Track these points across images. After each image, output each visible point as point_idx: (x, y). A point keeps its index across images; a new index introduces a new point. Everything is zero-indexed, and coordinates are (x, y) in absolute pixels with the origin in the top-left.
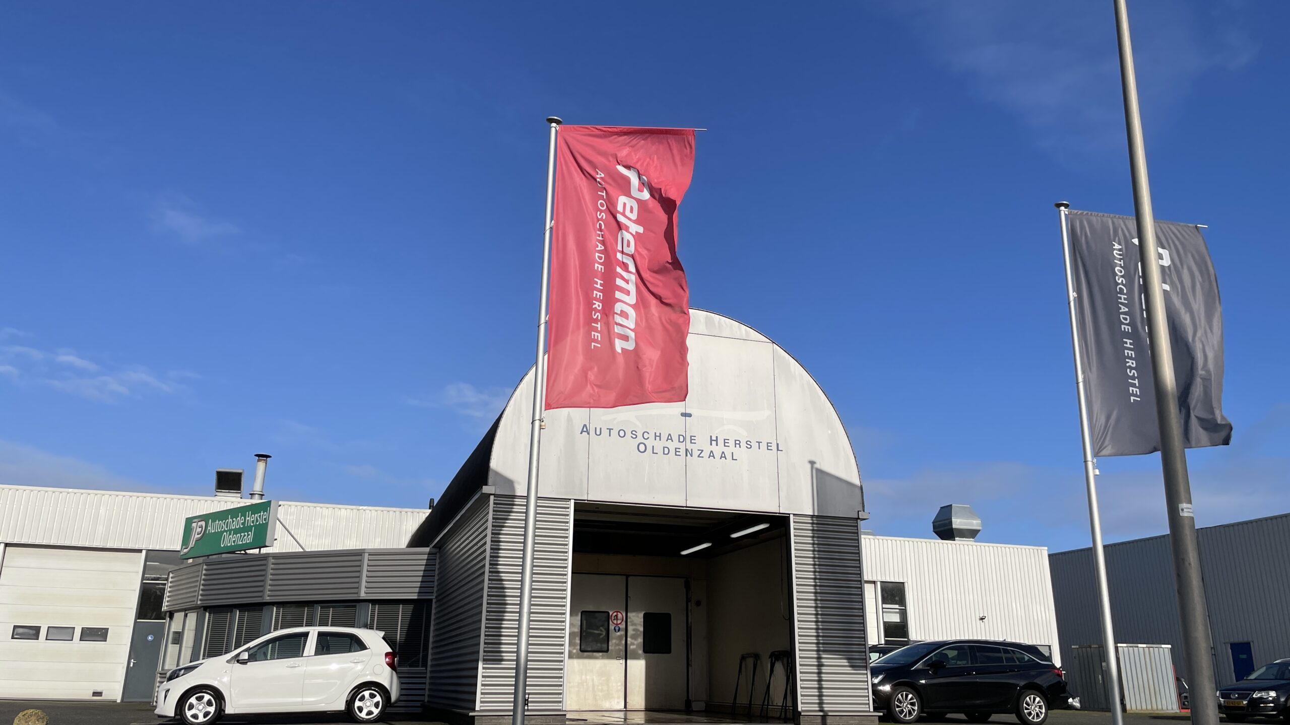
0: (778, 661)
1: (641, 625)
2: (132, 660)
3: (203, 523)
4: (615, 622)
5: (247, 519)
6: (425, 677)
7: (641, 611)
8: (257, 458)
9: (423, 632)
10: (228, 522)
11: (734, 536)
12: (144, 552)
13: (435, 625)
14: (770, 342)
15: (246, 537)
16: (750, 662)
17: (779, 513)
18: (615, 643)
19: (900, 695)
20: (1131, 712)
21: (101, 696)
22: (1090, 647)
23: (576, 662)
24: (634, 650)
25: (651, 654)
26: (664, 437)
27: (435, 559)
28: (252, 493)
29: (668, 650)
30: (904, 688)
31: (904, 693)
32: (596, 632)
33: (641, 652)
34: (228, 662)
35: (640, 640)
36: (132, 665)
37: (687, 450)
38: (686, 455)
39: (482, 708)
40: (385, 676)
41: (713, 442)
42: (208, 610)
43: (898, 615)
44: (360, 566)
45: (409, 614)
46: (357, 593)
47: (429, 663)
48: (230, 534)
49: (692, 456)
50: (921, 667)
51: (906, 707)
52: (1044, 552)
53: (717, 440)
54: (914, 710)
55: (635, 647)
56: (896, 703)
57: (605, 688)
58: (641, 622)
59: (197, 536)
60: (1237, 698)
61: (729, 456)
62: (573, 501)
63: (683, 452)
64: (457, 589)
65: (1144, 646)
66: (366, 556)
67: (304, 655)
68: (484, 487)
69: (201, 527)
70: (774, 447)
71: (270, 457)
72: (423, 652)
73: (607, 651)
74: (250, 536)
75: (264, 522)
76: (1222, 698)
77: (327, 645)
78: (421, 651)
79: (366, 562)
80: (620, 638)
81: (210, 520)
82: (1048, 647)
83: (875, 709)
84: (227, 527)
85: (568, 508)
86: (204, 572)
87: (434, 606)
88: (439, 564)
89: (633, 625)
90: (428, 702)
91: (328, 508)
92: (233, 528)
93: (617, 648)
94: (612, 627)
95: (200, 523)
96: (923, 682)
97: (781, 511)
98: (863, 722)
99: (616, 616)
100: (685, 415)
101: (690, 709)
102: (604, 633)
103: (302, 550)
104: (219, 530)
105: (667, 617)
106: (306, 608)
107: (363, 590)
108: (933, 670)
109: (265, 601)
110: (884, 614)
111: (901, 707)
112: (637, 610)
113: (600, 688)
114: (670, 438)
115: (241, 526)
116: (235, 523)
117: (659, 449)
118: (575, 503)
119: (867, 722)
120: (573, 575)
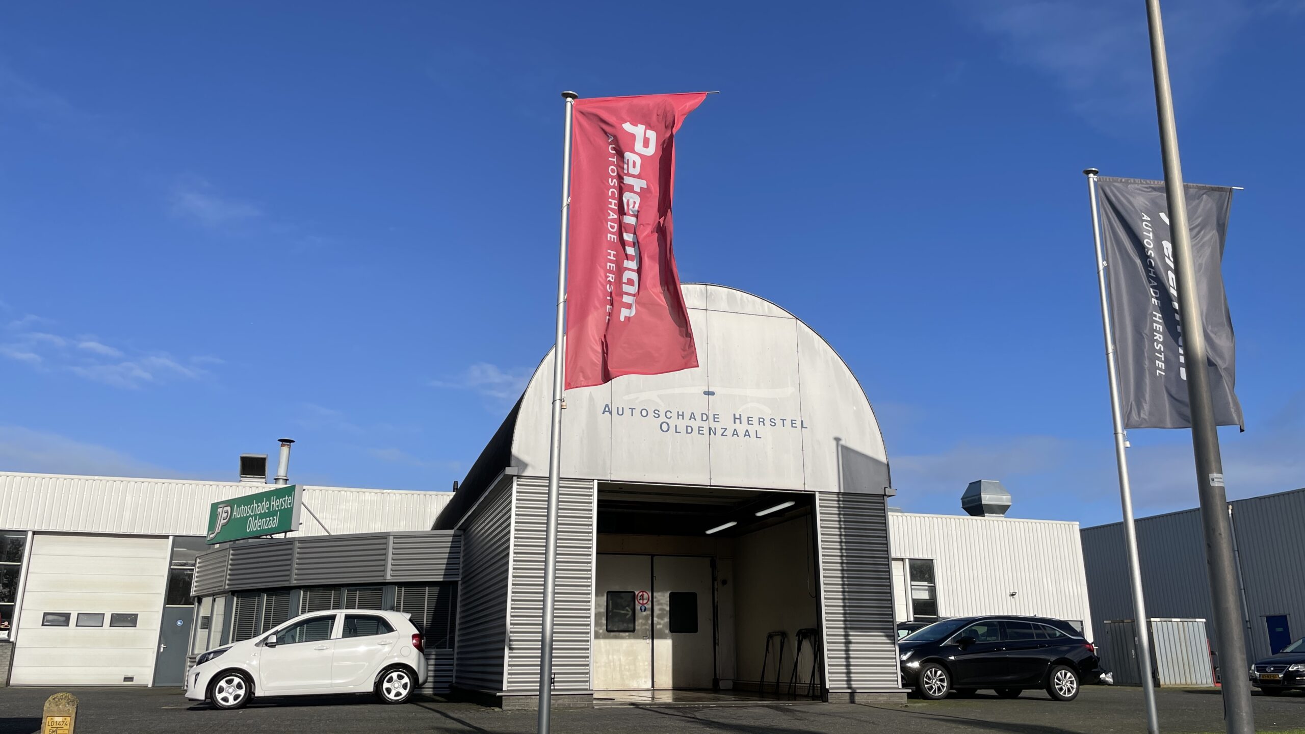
0: (805, 639)
1: (667, 604)
2: (162, 645)
3: (229, 509)
4: (641, 602)
5: (272, 503)
6: (453, 659)
7: (667, 590)
8: (281, 443)
9: (450, 614)
10: (253, 507)
11: (760, 514)
12: (171, 538)
13: (461, 607)
14: (792, 316)
15: (271, 522)
16: (777, 640)
17: (804, 491)
18: (641, 623)
19: (928, 672)
20: (1165, 687)
21: (132, 681)
22: (1123, 622)
23: (602, 642)
24: (660, 630)
25: (678, 634)
26: (687, 416)
27: (460, 541)
28: (277, 477)
29: (695, 630)
30: (933, 665)
31: (933, 669)
32: (622, 612)
33: (667, 631)
34: (257, 645)
35: (667, 620)
36: (162, 650)
37: (710, 429)
38: (710, 434)
39: (509, 688)
40: (412, 657)
41: (736, 420)
42: (236, 594)
43: (927, 592)
44: (385, 549)
45: (435, 597)
46: (383, 576)
47: (456, 645)
48: (255, 519)
49: (715, 434)
50: (950, 643)
51: (935, 683)
52: (1076, 527)
53: (740, 419)
54: (943, 687)
55: (661, 626)
56: (925, 679)
57: (632, 667)
58: (667, 601)
59: (222, 522)
60: (1273, 671)
61: (752, 434)
62: (596, 482)
63: (706, 431)
64: (483, 571)
65: (1178, 620)
66: (391, 538)
67: (331, 637)
68: (506, 467)
69: (227, 512)
70: (799, 424)
71: (293, 442)
72: (450, 634)
73: (634, 631)
74: (275, 521)
75: (289, 506)
76: (1257, 672)
77: (354, 627)
78: (448, 633)
79: (391, 545)
80: (646, 618)
81: (236, 505)
82: (1080, 622)
83: (904, 686)
84: (252, 512)
85: (591, 488)
86: (231, 557)
87: (460, 588)
88: (464, 546)
89: (659, 604)
90: (456, 683)
91: (352, 492)
92: (258, 513)
93: (644, 627)
94: (638, 607)
95: (225, 509)
96: (952, 658)
97: (809, 488)
98: (892, 699)
99: (642, 596)
100: (708, 393)
101: (718, 688)
102: (630, 613)
103: (327, 534)
104: (245, 515)
105: (693, 596)
106: (333, 591)
107: (389, 572)
108: (962, 646)
109: (291, 585)
110: (913, 591)
111: (930, 684)
112: (663, 590)
113: (627, 667)
114: (693, 416)
115: (267, 511)
116: (260, 508)
117: (682, 428)
118: (598, 483)
119: (896, 699)
120: (598, 555)
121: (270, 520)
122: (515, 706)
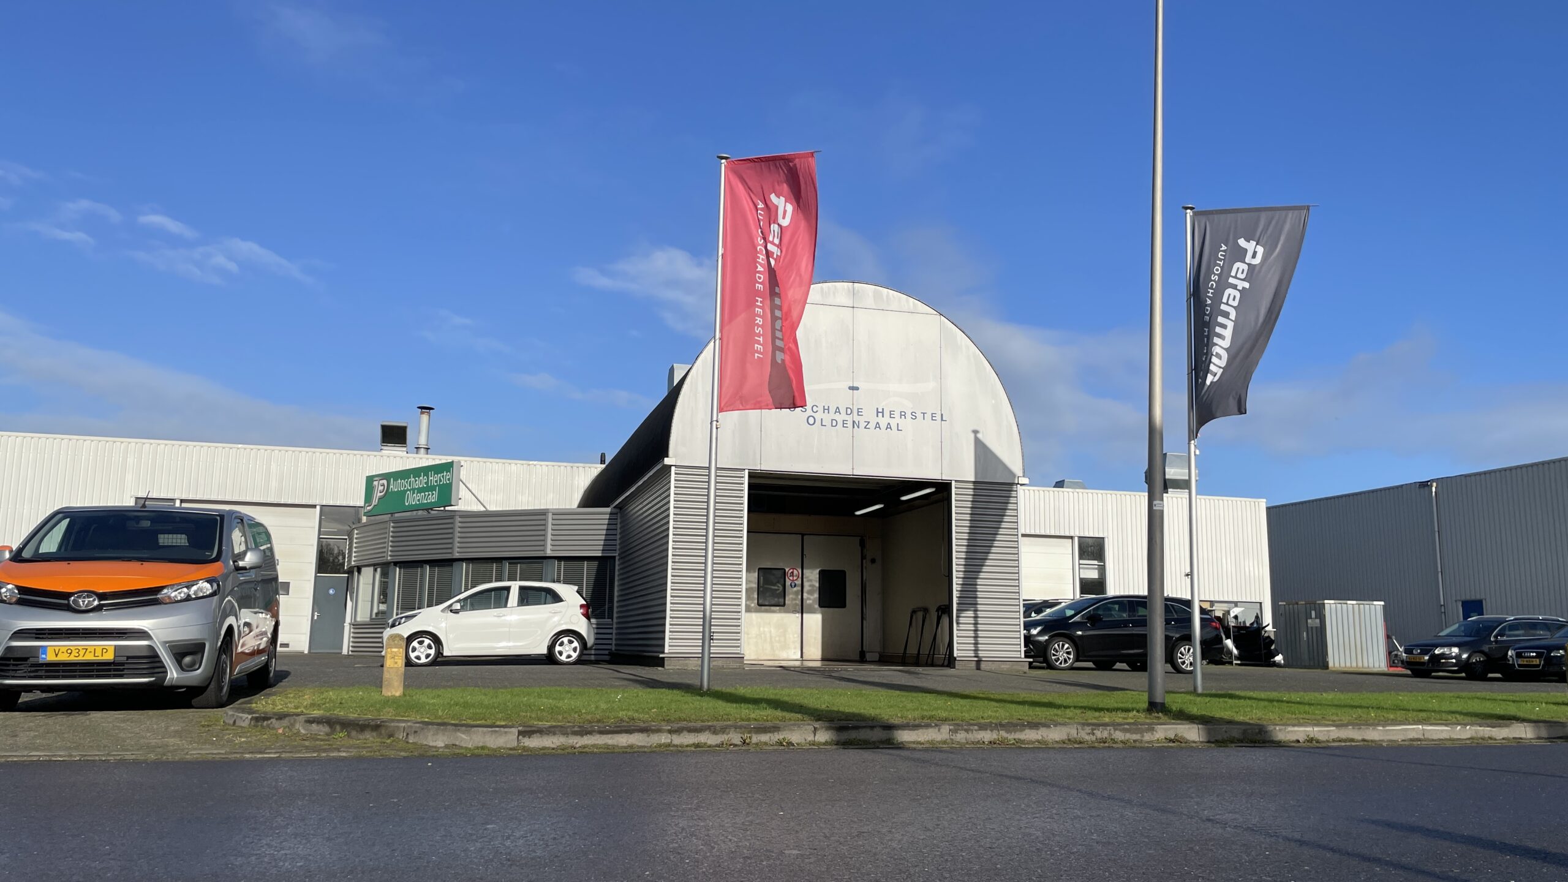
0: (944, 614)
1: (816, 581)
2: (316, 613)
3: (385, 482)
4: (791, 578)
5: (430, 478)
6: (612, 628)
7: (816, 568)
8: (420, 410)
9: (608, 587)
10: (410, 481)
11: (904, 498)
12: (318, 508)
13: (619, 580)
14: (936, 313)
15: (430, 496)
16: (920, 614)
17: (942, 480)
18: (791, 598)
19: (1056, 645)
20: (1333, 669)
21: (288, 647)
22: (1297, 604)
23: (755, 617)
24: (810, 605)
25: (826, 609)
26: (832, 410)
27: (617, 519)
28: (418, 446)
29: (843, 605)
30: (1062, 639)
31: (1061, 643)
32: (773, 587)
33: (817, 606)
34: (443, 611)
35: (816, 595)
36: (316, 618)
37: (854, 422)
38: (854, 427)
39: (670, 651)
40: (582, 625)
41: (879, 414)
42: (398, 565)
43: (1097, 571)
44: (545, 525)
45: (594, 572)
46: (543, 551)
47: (615, 615)
48: (414, 493)
49: (858, 427)
50: (1079, 620)
51: (1062, 655)
52: (1263, 504)
53: (883, 412)
54: (1069, 658)
55: (811, 602)
56: (1052, 651)
57: (782, 639)
58: (816, 578)
59: (379, 494)
60: (1420, 654)
61: (894, 427)
62: (747, 471)
63: (850, 424)
64: (642, 548)
65: (1354, 602)
66: (550, 516)
67: (508, 606)
68: (666, 459)
69: (383, 485)
70: (938, 417)
71: (432, 409)
72: (609, 603)
73: (784, 605)
74: (434, 496)
75: (448, 482)
76: (1405, 653)
77: (528, 597)
78: (607, 603)
79: (550, 521)
80: (796, 593)
81: (392, 479)
82: (1259, 604)
83: (1026, 657)
84: (410, 486)
85: (743, 477)
86: (391, 529)
87: (617, 563)
88: (620, 523)
89: (808, 581)
90: (615, 650)
91: (497, 463)
92: (416, 487)
93: (794, 602)
94: (788, 583)
95: (381, 482)
96: (1080, 633)
97: (946, 477)
98: (1015, 667)
99: (792, 572)
100: (853, 388)
101: (865, 659)
102: (781, 588)
103: (484, 509)
104: (402, 489)
105: (842, 574)
106: (495, 564)
107: (549, 547)
108: (1090, 622)
109: (454, 557)
110: (1081, 570)
111: (1057, 655)
112: (813, 567)
113: (777, 639)
114: (838, 410)
115: (425, 486)
116: (417, 482)
117: (827, 422)
118: (749, 472)
119: (1018, 667)
120: (749, 534)
121: (429, 495)
122: (675, 666)
